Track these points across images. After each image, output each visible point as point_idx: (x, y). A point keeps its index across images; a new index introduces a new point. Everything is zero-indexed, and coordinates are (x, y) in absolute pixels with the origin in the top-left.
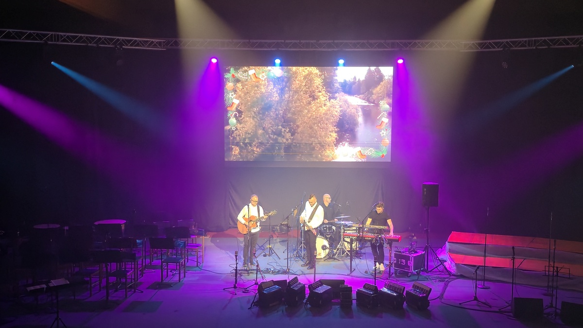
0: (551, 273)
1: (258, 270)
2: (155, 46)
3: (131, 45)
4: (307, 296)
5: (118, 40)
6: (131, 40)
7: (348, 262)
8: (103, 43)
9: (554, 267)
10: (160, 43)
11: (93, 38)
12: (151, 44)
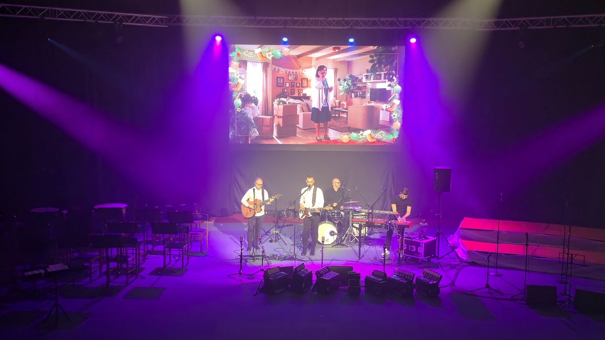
0: (566, 260)
1: (263, 256)
2: (157, 22)
3: (131, 22)
4: (314, 283)
5: (118, 16)
6: (132, 16)
7: (356, 248)
8: (102, 19)
9: (568, 254)
10: (162, 20)
12: (153, 20)
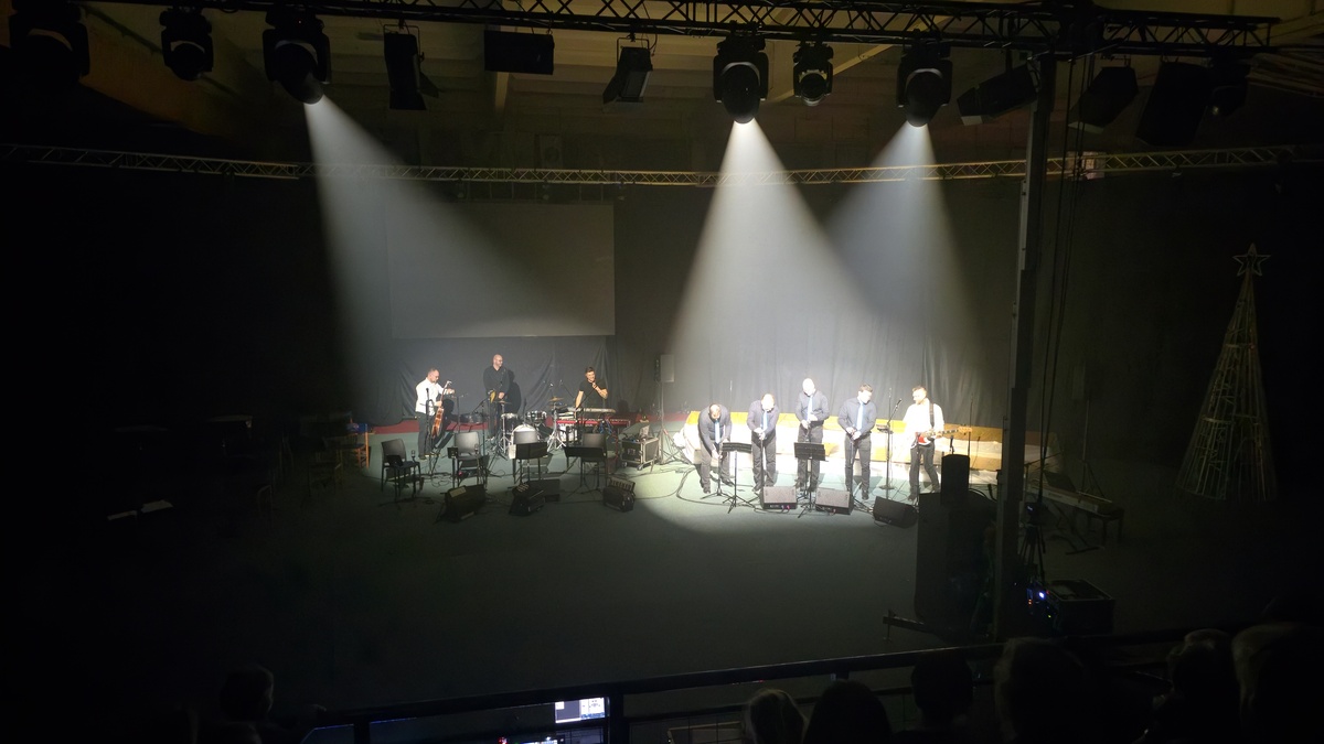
2: (283, 173)
3: (247, 172)
5: (227, 164)
6: (247, 165)
8: (204, 168)
10: (291, 170)
11: (190, 162)
12: (276, 170)
